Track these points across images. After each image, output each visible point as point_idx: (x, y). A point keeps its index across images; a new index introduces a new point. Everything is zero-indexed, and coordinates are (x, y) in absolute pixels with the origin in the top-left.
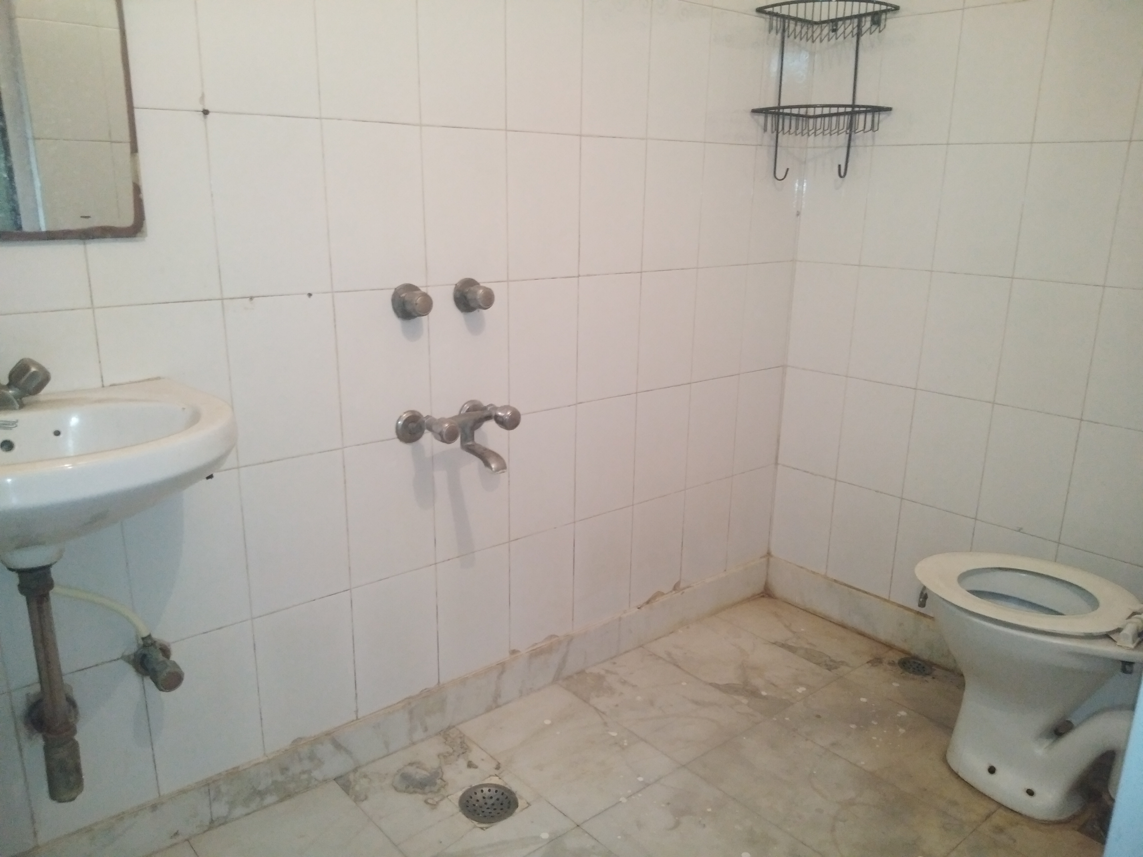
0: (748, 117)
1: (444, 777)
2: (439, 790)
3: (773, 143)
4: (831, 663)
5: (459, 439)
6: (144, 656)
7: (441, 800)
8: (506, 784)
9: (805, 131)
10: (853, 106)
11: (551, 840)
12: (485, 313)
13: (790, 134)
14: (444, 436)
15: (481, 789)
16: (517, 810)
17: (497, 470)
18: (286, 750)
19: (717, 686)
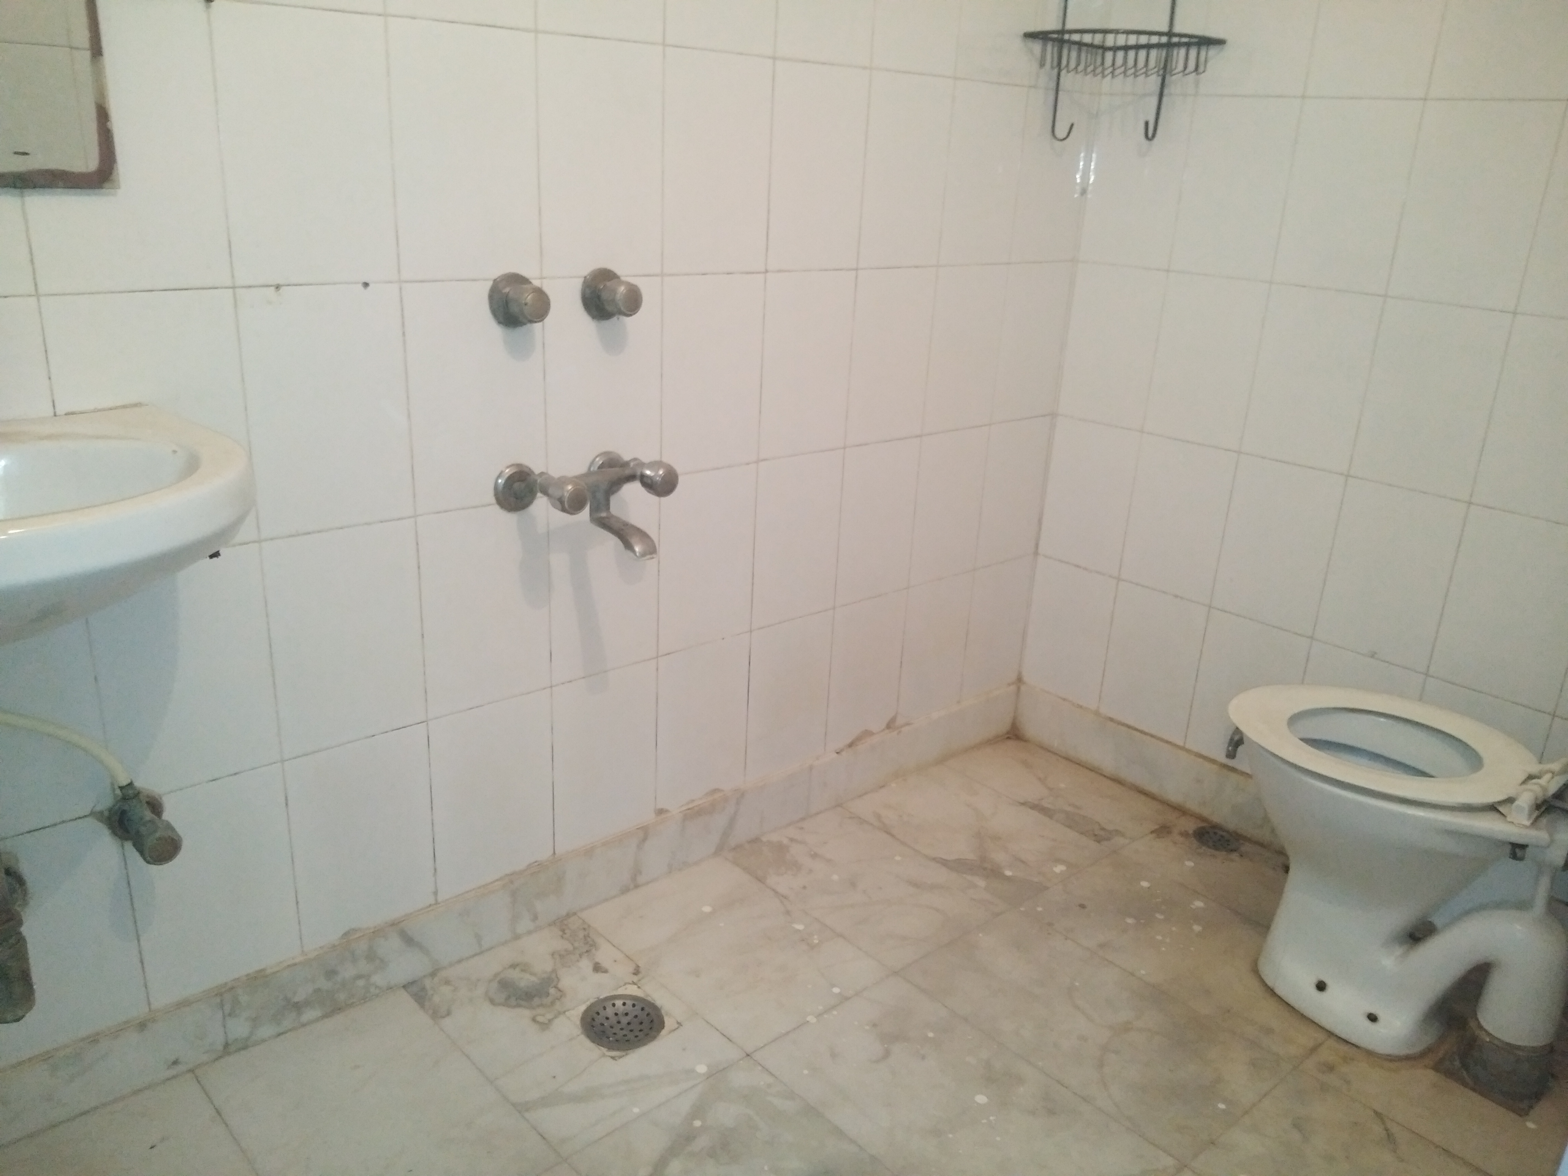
0: (1018, 44)
1: (560, 986)
2: (553, 1003)
3: (1053, 85)
4: (1102, 833)
5: (587, 509)
6: (123, 813)
7: (556, 1017)
8: (648, 995)
9: (1099, 70)
10: (1170, 34)
11: (709, 1076)
12: (629, 322)
13: (1077, 72)
14: (566, 505)
15: (613, 1002)
16: (663, 1032)
17: (643, 555)
18: (334, 946)
19: (944, 863)
